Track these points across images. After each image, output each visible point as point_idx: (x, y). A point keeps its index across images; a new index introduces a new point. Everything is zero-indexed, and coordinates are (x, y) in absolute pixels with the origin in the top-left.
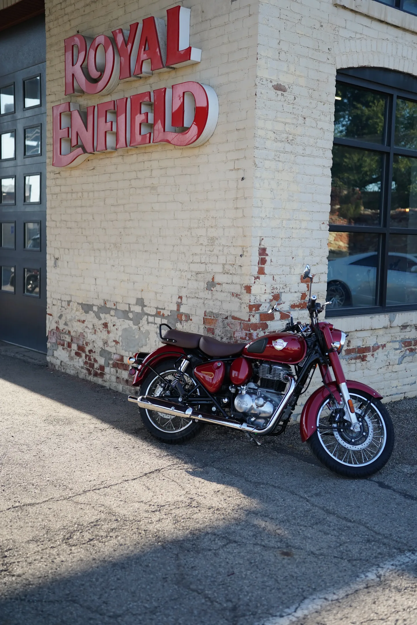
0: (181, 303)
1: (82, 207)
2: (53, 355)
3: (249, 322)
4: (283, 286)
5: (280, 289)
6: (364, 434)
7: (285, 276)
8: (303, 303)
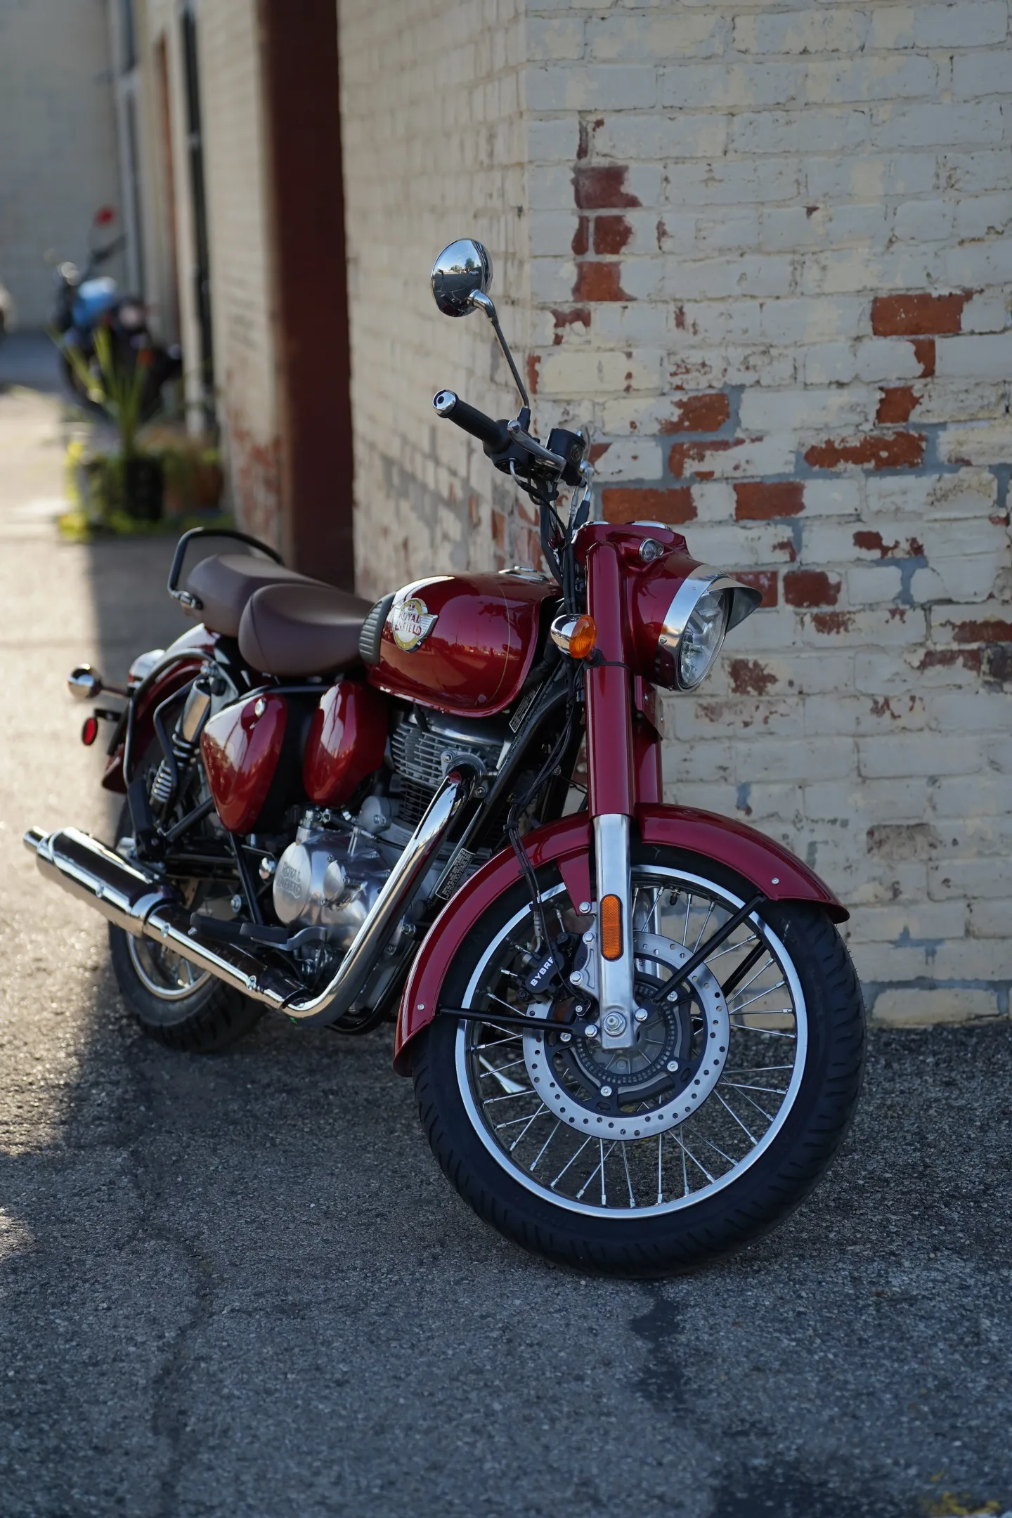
4: (749, 355)
5: (725, 370)
6: (673, 1067)
7: (761, 305)
8: (895, 440)
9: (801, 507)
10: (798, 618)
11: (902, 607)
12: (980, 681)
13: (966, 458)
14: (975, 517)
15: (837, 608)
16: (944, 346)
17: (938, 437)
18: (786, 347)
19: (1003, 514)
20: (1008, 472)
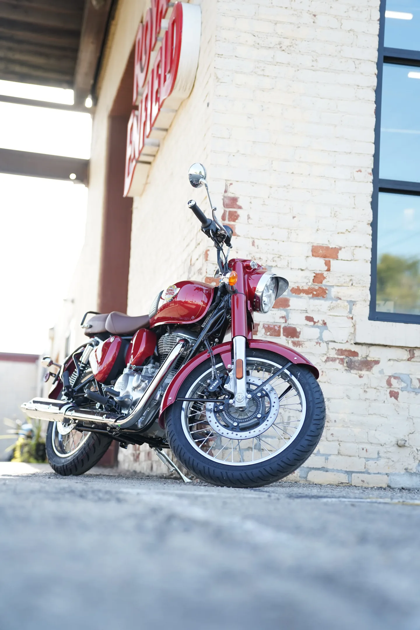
4: (274, 257)
5: (267, 261)
6: (259, 416)
7: (278, 243)
8: (318, 289)
9: (289, 306)
10: (287, 341)
11: (320, 341)
12: (344, 368)
13: (340, 297)
14: (342, 316)
15: (299, 339)
16: (333, 262)
17: (331, 290)
18: (285, 256)
19: (351, 316)
20: (352, 303)
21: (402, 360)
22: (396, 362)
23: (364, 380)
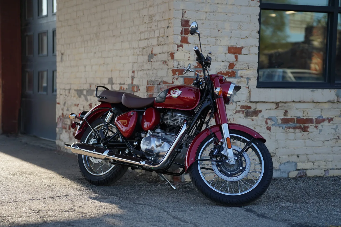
0: (134, 76)
1: (77, 5)
2: (60, 139)
3: (173, 84)
6: (241, 168)
7: (211, 46)
8: (231, 72)
11: (232, 102)
12: (244, 116)
13: (242, 76)
14: (244, 87)
16: (239, 56)
17: (238, 72)
18: (214, 54)
19: (248, 87)
20: (248, 79)
21: (273, 109)
22: (270, 110)
23: (254, 122)
